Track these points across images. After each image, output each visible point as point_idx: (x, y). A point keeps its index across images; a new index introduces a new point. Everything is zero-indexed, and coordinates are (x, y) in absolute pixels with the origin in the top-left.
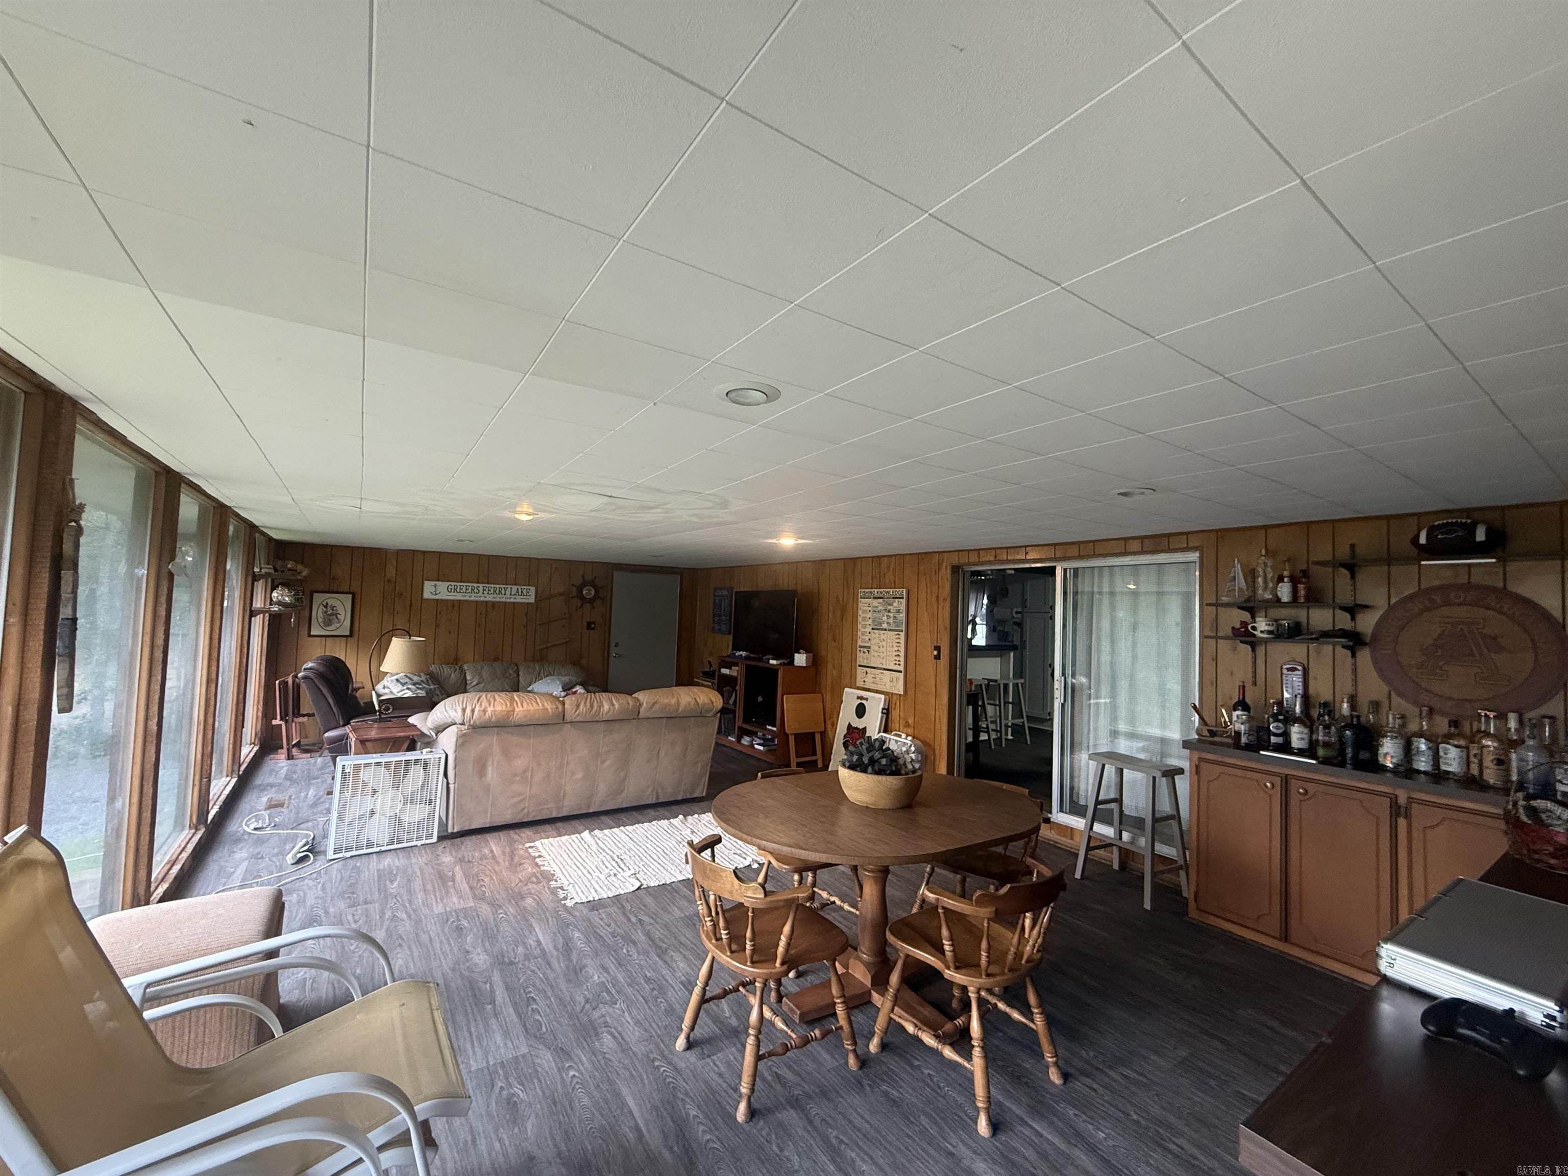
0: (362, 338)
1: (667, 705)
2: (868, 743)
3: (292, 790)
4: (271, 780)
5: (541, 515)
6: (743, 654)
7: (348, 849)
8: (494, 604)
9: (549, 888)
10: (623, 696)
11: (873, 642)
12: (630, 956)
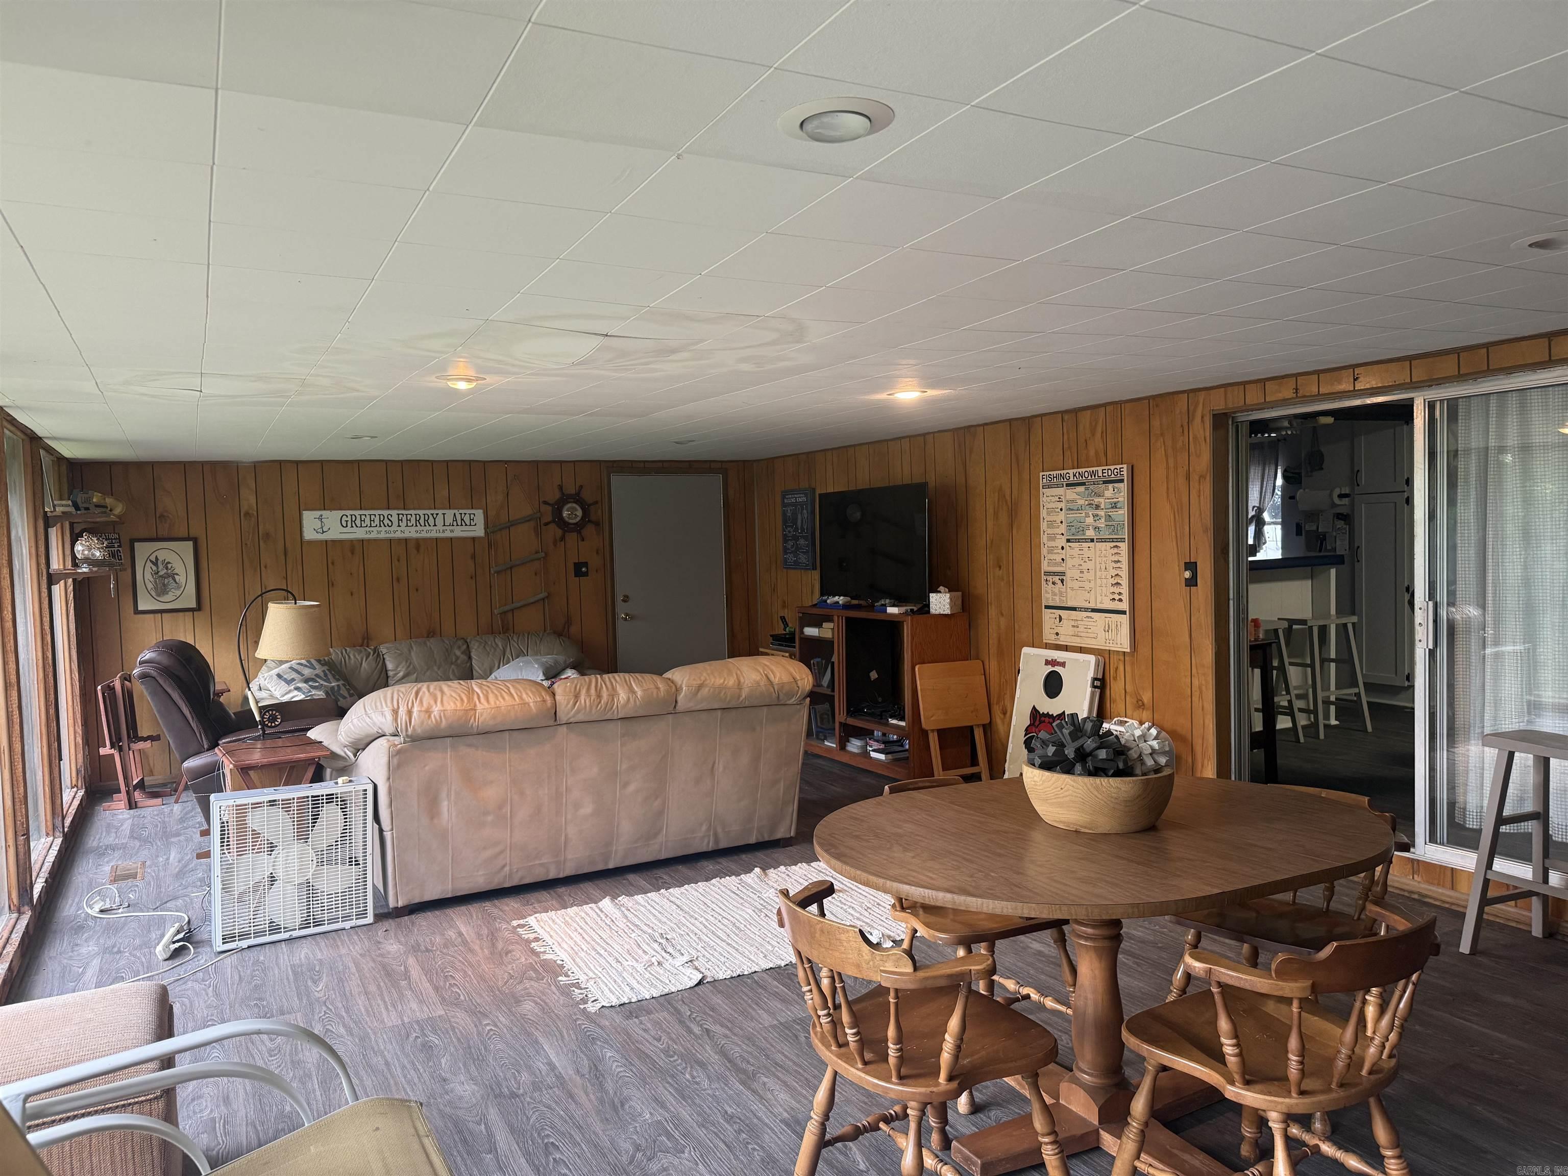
0: (213, 92)
1: (722, 688)
2: (1073, 724)
3: (144, 853)
4: (110, 840)
5: (491, 379)
6: (841, 600)
7: (243, 936)
8: (418, 544)
9: (557, 986)
10: (648, 676)
11: (1070, 562)
12: (697, 1083)
